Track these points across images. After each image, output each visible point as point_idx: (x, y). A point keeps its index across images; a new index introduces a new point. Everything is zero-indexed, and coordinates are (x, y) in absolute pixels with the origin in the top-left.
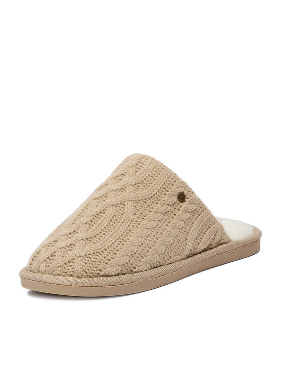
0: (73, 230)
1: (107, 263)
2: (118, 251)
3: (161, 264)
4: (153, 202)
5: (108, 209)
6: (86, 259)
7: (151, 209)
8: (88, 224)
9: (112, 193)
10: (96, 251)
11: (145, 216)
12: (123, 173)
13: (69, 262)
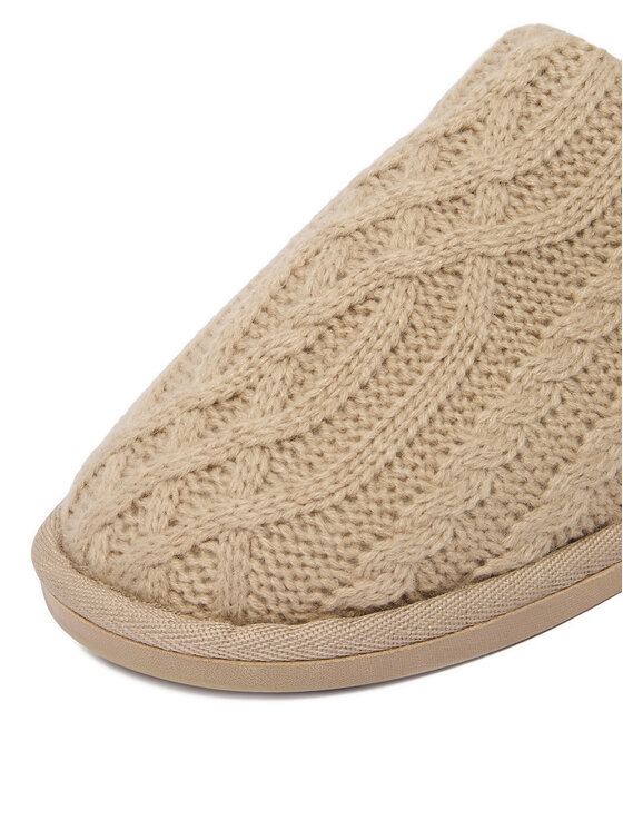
0: (231, 390)
1: (354, 561)
2: (407, 499)
3: (602, 520)
4: (585, 256)
5: (387, 291)
6: (265, 542)
7: (572, 289)
8: (294, 364)
9: (410, 217)
10: (310, 507)
11: (546, 323)
12: (471, 119)
13: (195, 550)
